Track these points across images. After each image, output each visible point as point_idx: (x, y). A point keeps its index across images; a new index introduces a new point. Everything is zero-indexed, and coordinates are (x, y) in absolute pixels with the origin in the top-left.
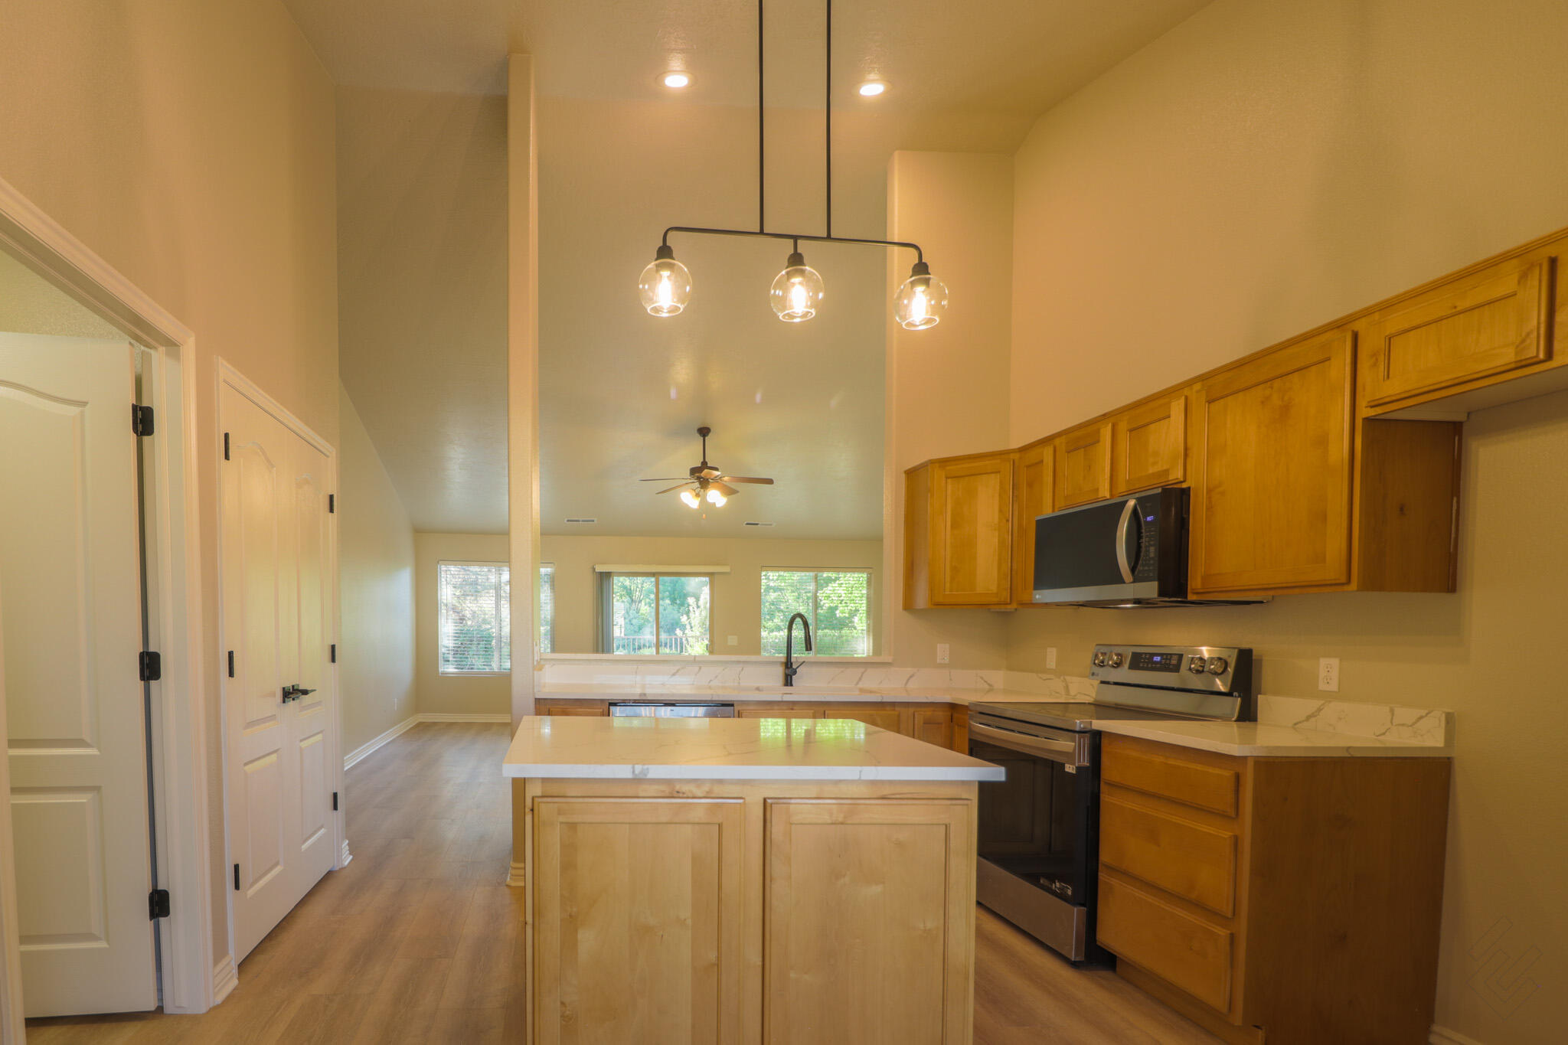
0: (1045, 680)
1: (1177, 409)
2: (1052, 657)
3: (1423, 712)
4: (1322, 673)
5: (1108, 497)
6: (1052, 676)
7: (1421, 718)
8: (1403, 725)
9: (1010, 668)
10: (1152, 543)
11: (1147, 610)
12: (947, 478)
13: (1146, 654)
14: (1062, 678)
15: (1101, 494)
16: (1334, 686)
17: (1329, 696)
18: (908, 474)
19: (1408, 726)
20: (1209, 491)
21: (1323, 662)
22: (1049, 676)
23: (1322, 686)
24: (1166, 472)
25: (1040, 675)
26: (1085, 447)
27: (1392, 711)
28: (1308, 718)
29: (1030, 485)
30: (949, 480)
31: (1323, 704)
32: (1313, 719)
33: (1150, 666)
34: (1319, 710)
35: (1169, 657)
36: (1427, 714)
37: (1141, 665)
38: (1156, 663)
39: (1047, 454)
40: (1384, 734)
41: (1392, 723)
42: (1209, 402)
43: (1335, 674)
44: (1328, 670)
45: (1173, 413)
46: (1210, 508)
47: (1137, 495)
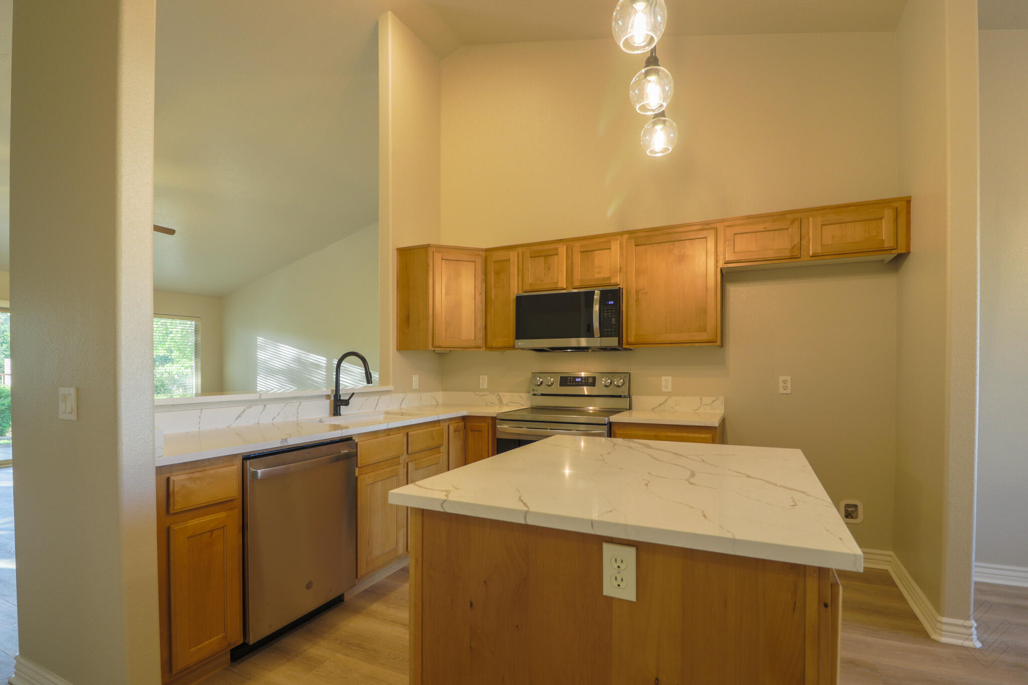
0: (481, 396)
1: (615, 246)
2: (484, 381)
3: (714, 398)
4: (663, 383)
5: (565, 287)
6: (487, 393)
7: (714, 401)
8: (706, 405)
9: (444, 390)
10: (613, 316)
11: (577, 353)
12: (442, 259)
13: (570, 377)
14: (496, 394)
15: (559, 286)
16: (669, 390)
17: (669, 395)
18: (400, 251)
19: (708, 405)
20: (637, 292)
21: (663, 378)
22: (484, 393)
23: (664, 390)
24: (609, 278)
25: (476, 393)
26: (545, 256)
27: (701, 399)
28: (660, 405)
29: (497, 273)
30: (443, 261)
31: (668, 398)
32: (663, 406)
33: (571, 384)
34: (666, 401)
35: (586, 378)
36: (717, 399)
37: (568, 383)
38: (578, 382)
39: (513, 256)
40: (697, 410)
41: (701, 404)
42: (636, 246)
43: (670, 384)
44: (667, 382)
45: (613, 248)
46: (637, 300)
47: (601, 288)
